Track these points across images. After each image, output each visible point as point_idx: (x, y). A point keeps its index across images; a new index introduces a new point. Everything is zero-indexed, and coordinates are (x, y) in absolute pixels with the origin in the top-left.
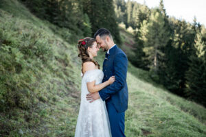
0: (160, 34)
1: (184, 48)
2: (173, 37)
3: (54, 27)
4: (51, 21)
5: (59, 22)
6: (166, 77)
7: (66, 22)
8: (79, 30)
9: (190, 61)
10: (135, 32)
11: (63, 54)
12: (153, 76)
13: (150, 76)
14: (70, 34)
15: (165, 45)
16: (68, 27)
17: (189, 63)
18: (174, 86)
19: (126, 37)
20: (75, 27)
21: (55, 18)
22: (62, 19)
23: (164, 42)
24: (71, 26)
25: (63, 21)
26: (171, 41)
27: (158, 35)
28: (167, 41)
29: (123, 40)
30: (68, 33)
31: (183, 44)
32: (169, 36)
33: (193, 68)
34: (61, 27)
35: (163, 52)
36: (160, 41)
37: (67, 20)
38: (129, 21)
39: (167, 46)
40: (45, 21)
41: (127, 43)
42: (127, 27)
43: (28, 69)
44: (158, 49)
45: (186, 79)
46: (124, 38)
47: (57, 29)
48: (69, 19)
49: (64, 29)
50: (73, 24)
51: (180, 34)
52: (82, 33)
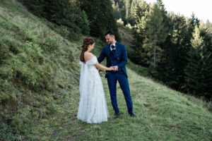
0: (159, 30)
1: (183, 44)
2: (172, 33)
3: (52, 25)
4: (49, 19)
5: (56, 20)
6: (165, 73)
7: (64, 20)
8: (78, 28)
9: (189, 57)
10: (133, 29)
11: (67, 51)
12: (152, 72)
13: (150, 72)
14: (68, 32)
15: (163, 41)
16: (66, 25)
17: (188, 59)
18: (173, 82)
19: (125, 34)
20: (74, 25)
21: (53, 16)
22: (59, 16)
23: (162, 38)
24: (69, 23)
25: (61, 18)
26: (169, 37)
27: (156, 31)
28: (166, 37)
29: (122, 37)
30: (66, 30)
31: (182, 40)
32: (168, 31)
33: (192, 63)
34: (59, 25)
35: (162, 48)
36: (159, 37)
37: (65, 17)
38: (127, 17)
39: (166, 42)
40: (43, 19)
41: (125, 40)
42: (125, 23)
43: (47, 61)
44: (157, 45)
45: (185, 75)
46: (123, 34)
47: (55, 27)
48: (67, 17)
49: (63, 27)
50: (71, 22)
51: (179, 30)
52: (80, 30)
